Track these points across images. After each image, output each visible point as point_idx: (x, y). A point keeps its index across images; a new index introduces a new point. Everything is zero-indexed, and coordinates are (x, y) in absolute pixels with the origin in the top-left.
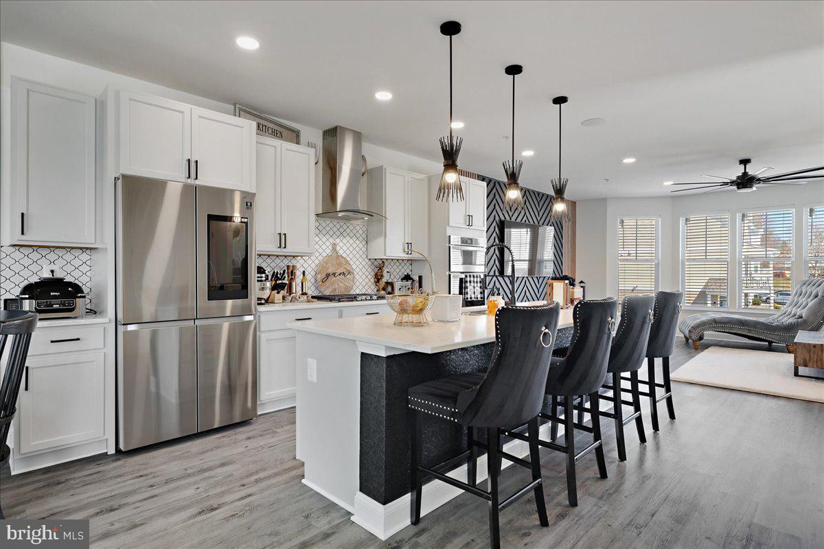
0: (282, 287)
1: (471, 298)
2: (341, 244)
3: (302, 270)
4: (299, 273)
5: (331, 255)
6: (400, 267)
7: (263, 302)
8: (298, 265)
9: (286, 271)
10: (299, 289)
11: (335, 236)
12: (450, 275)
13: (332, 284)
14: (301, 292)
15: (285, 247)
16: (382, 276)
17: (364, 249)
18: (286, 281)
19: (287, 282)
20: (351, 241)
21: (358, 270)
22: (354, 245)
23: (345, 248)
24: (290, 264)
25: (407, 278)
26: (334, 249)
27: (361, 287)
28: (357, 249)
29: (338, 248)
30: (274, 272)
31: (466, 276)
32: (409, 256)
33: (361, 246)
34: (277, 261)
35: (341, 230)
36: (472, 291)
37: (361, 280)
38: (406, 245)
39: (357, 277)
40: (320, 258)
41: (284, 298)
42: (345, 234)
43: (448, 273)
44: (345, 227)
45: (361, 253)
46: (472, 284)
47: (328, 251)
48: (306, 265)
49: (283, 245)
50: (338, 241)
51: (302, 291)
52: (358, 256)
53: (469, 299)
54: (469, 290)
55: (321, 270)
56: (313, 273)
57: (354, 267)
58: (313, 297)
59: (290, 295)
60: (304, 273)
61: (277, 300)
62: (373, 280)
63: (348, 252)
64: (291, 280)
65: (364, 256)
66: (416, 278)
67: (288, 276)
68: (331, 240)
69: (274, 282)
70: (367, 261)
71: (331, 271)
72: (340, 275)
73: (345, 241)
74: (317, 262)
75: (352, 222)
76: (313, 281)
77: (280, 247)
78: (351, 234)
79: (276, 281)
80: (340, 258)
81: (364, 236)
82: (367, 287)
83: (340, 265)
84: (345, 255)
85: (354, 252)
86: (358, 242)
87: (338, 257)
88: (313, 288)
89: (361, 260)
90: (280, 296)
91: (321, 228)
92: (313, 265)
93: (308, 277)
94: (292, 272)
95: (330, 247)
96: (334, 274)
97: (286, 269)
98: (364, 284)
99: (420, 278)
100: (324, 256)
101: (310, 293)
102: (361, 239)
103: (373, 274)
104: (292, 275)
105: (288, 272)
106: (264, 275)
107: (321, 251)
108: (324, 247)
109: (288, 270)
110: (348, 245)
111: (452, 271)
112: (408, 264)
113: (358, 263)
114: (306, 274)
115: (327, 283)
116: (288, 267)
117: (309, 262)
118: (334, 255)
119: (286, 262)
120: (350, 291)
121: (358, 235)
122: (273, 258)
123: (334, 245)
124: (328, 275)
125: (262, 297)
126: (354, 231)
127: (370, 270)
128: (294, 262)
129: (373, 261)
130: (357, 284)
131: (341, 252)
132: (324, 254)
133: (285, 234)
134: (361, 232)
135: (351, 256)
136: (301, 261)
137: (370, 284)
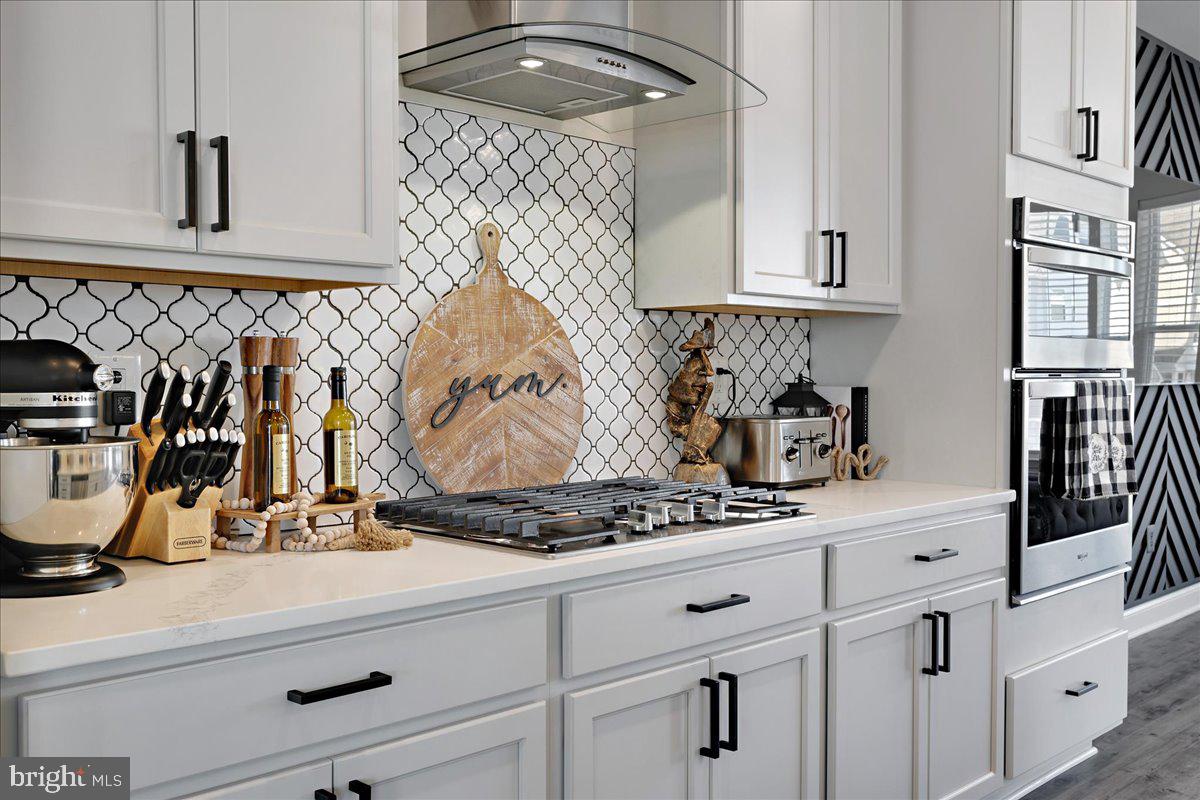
0: (212, 463)
1: (1098, 489)
2: (520, 234)
3: (325, 362)
4: (308, 385)
5: (474, 288)
6: (768, 349)
7: (82, 568)
8: (306, 340)
9: (237, 372)
10: (311, 466)
11: (488, 192)
12: (1017, 387)
13: (480, 435)
14: (319, 486)
15: (223, 225)
16: (705, 391)
17: (623, 263)
18: (232, 433)
19: (240, 438)
20: (566, 222)
21: (593, 362)
22: (580, 242)
23: (536, 254)
24: (261, 331)
25: (799, 397)
26: (487, 257)
27: (607, 445)
28: (594, 260)
29: (506, 254)
30: (159, 381)
31: (1080, 389)
32: (834, 293)
33: (608, 245)
34: (190, 312)
35: (521, 163)
36: (1103, 455)
37: (607, 412)
38: (822, 242)
39: (592, 396)
40: (420, 301)
41: (224, 526)
42: (536, 182)
43: (1008, 374)
44: (537, 148)
45: (608, 279)
46: (1102, 424)
47: (458, 267)
48: (346, 339)
49: (210, 213)
50: (504, 215)
51: (330, 478)
52: (594, 295)
53: (1093, 497)
54: (1090, 451)
55: (423, 364)
56: (384, 380)
57: (579, 345)
58: (382, 511)
59: (260, 507)
60: (337, 379)
61: (181, 544)
62: (658, 411)
63: (551, 274)
64: (268, 420)
65: (622, 297)
66: (843, 399)
67: (251, 401)
68: (474, 212)
69: (159, 438)
70: (637, 317)
71: (472, 366)
72: (515, 387)
73: (536, 217)
74: (403, 321)
75: (569, 126)
76: (383, 419)
77: (192, 220)
78: (567, 188)
79: (171, 434)
80: (518, 301)
81: (623, 197)
82: (633, 444)
83: (515, 336)
84: (536, 290)
85: (580, 276)
86: (594, 227)
87: (510, 296)
88: (384, 459)
89: (608, 313)
90: (200, 520)
91: (419, 144)
92: (385, 340)
93: (361, 400)
94: (269, 371)
95: (469, 248)
96: (489, 384)
97: (234, 358)
98: (620, 428)
99: (860, 395)
100: (439, 292)
101: (369, 485)
102: (608, 211)
103: (658, 379)
104: (268, 396)
105: (248, 379)
106: (84, 399)
107: (421, 262)
108: (439, 243)
109: (247, 363)
110: (551, 239)
111: (1027, 363)
112: (797, 336)
113: (594, 328)
114: (349, 386)
115: (458, 433)
116: (249, 346)
117: (366, 319)
118: (490, 285)
119: (238, 317)
120: (560, 469)
121: (595, 192)
122: (165, 295)
123: (487, 238)
124: (459, 391)
125: (80, 537)
126: (580, 173)
127: (647, 362)
128: (282, 319)
129: (657, 318)
130: (593, 429)
131: (519, 273)
132: (439, 283)
133: (221, 144)
134: (608, 178)
135: (566, 293)
136: (324, 318)
137: (646, 428)
